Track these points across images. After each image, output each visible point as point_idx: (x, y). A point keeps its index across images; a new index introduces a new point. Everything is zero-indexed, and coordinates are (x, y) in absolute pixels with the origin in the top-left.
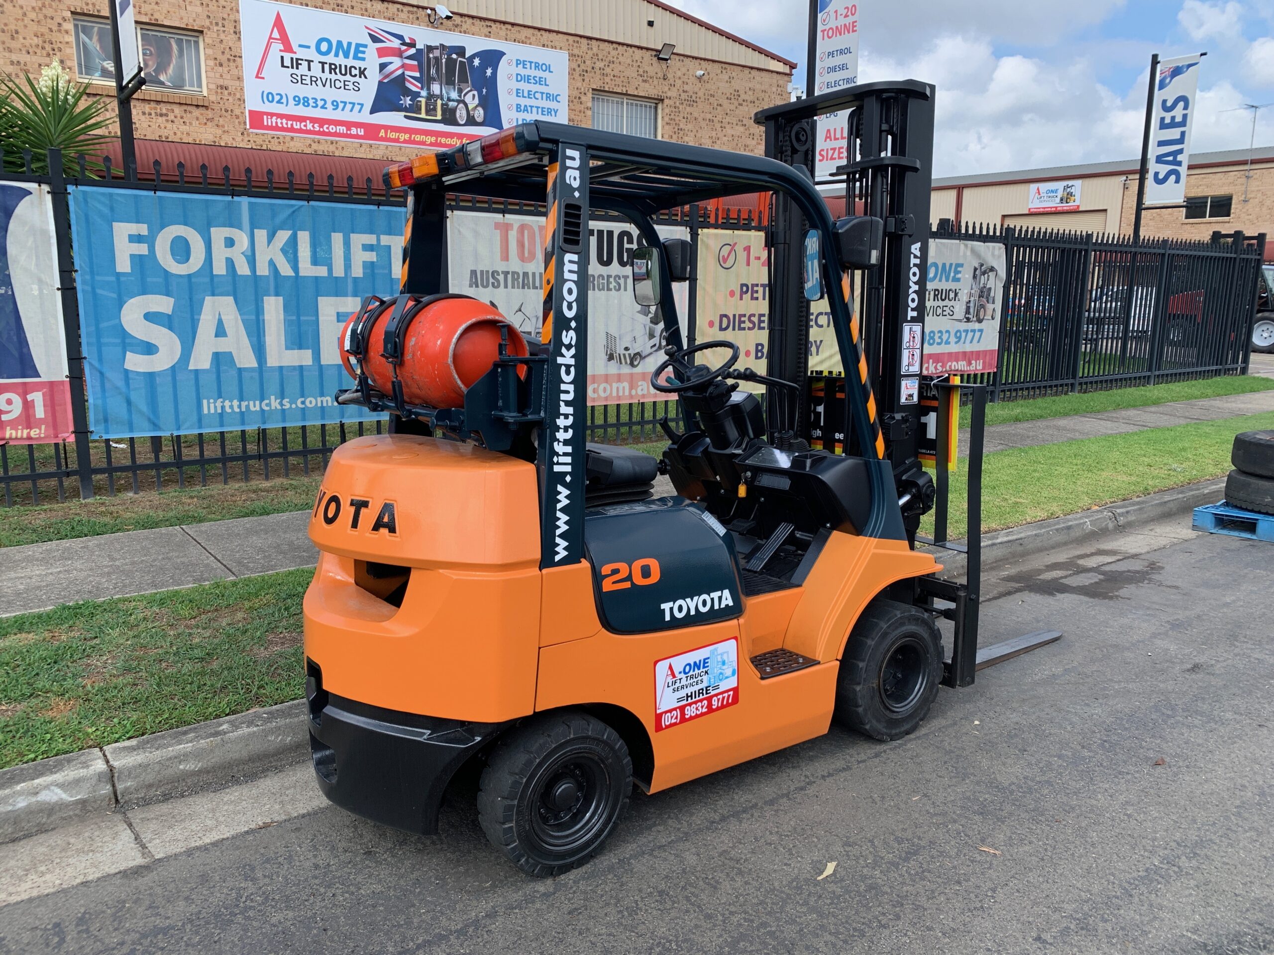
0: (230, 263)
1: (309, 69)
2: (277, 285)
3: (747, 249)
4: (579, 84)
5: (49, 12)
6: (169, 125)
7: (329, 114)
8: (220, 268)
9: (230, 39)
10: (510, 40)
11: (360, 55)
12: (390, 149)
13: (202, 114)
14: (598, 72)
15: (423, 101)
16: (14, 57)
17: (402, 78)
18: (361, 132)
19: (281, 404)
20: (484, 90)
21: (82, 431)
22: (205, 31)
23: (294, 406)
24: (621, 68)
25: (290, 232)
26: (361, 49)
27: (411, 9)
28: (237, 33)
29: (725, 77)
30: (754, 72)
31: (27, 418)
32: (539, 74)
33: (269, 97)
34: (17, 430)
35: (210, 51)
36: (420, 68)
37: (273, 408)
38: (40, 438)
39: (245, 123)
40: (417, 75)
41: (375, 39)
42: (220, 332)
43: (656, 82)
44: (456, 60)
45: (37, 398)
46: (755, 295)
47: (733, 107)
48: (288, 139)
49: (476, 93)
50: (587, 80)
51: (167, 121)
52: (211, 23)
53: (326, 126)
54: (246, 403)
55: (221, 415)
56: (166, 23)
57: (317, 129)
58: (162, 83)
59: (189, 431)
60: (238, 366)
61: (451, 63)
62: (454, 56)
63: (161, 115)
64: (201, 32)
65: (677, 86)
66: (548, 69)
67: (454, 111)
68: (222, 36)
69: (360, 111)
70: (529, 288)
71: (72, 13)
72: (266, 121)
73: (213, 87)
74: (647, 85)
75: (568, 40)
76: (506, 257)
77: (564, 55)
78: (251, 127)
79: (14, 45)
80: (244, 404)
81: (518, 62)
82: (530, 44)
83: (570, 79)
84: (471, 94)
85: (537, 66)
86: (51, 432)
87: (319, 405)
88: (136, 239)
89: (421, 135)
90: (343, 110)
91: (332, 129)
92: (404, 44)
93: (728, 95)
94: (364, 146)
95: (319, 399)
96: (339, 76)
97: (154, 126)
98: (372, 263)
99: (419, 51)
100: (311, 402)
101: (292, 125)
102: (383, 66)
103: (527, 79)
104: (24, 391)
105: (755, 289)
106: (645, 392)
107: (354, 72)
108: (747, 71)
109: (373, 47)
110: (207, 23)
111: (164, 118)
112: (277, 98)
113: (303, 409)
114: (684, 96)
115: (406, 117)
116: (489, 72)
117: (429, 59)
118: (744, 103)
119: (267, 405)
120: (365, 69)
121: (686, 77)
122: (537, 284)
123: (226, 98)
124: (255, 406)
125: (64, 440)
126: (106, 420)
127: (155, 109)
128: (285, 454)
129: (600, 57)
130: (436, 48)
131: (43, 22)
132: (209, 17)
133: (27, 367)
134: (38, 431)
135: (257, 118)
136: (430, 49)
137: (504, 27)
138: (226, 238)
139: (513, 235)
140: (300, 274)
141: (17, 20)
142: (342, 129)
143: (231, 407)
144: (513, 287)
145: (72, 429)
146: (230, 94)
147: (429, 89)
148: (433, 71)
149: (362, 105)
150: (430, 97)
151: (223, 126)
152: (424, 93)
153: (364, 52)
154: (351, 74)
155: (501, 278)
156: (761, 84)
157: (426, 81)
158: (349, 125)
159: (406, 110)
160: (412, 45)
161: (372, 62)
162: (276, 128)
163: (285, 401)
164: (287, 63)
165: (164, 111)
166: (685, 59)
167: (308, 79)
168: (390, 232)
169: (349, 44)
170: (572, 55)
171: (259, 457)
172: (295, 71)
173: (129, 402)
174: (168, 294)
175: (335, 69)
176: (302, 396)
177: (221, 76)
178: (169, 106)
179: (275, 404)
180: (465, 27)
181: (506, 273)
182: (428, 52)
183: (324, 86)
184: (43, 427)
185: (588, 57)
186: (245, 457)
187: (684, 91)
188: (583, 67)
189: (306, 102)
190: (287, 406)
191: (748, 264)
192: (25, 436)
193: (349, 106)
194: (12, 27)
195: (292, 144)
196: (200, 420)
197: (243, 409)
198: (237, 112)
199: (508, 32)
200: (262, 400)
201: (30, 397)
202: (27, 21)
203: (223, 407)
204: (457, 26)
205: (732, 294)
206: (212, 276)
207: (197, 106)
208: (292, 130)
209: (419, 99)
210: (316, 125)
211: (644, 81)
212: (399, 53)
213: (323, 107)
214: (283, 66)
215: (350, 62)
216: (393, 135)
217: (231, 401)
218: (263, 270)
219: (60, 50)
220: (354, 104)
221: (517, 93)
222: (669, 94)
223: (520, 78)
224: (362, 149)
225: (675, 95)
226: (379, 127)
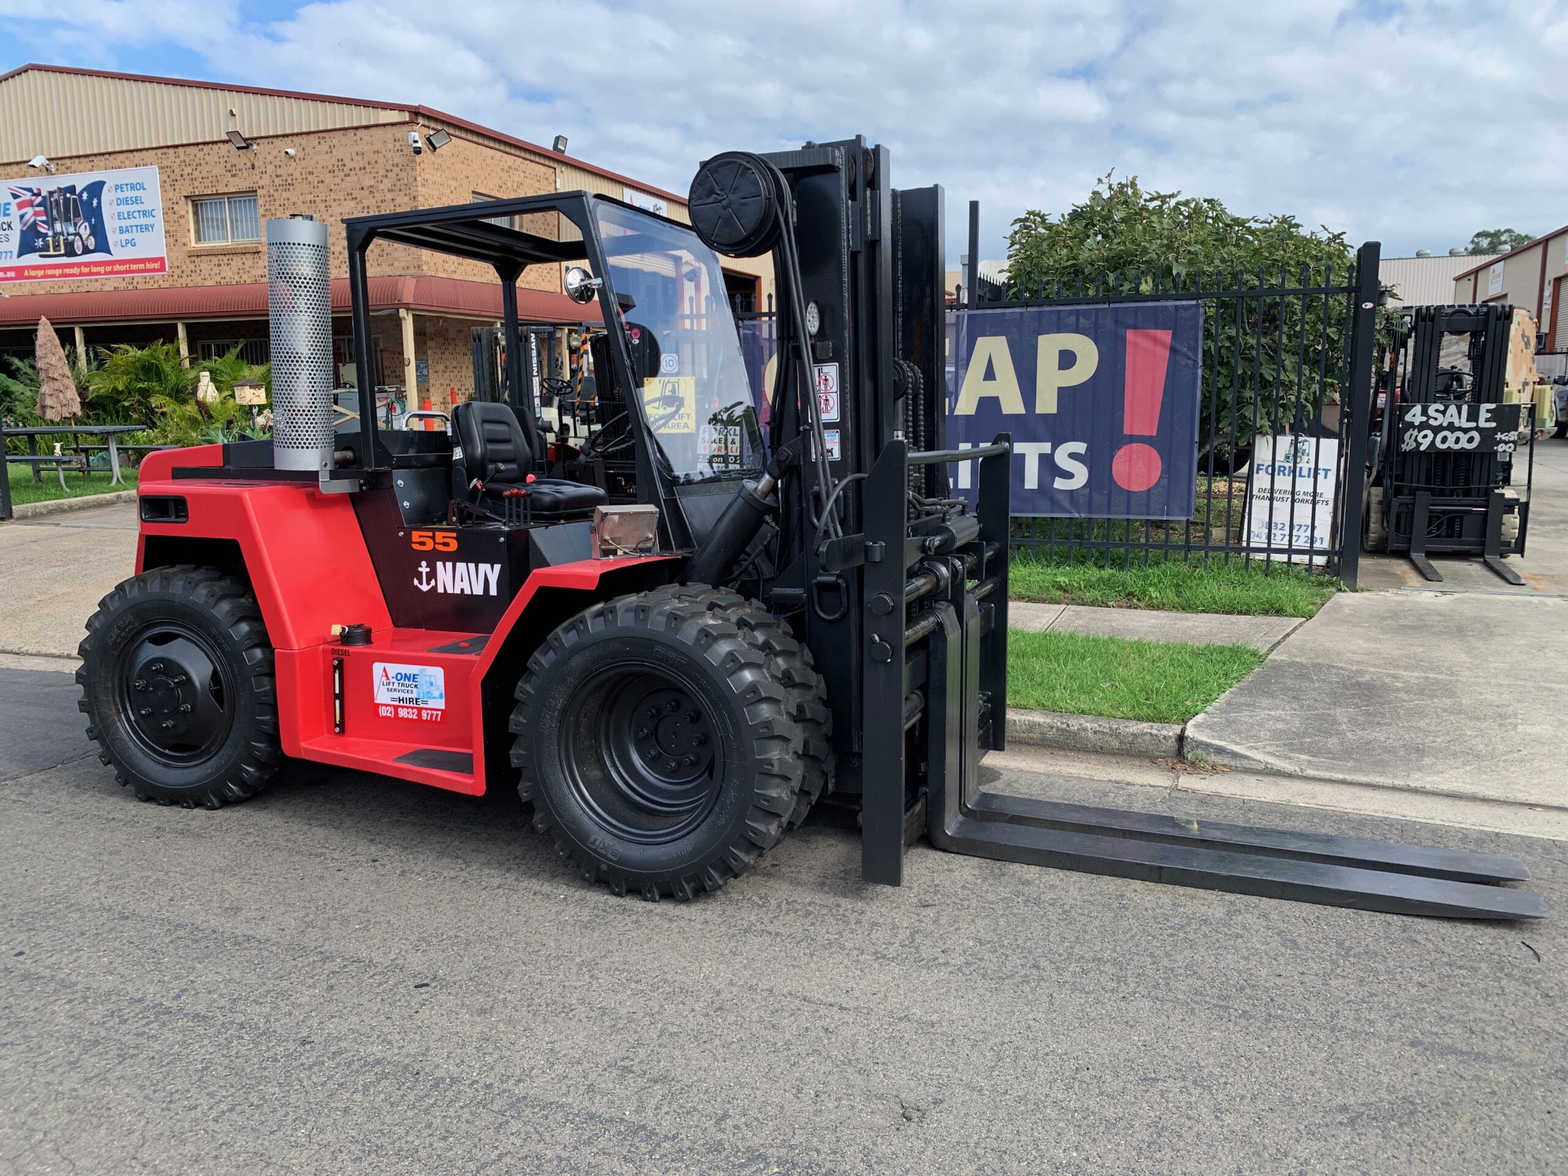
4: (171, 195)
10: (107, 169)
11: (7, 212)
12: (35, 284)
18: (12, 274)
24: (208, 168)
29: (325, 147)
30: (360, 133)
32: (134, 194)
36: (46, 213)
40: (44, 218)
41: (15, 196)
43: (245, 173)
47: (338, 180)
50: (177, 188)
65: (269, 172)
66: (142, 187)
74: (236, 179)
77: (156, 169)
81: (117, 187)
82: (124, 167)
83: (162, 192)
85: (133, 187)
89: (54, 269)
92: (34, 195)
93: (330, 168)
94: (18, 286)
99: (44, 198)
102: (22, 217)
103: (126, 201)
107: (4, 226)
108: (351, 133)
114: (278, 181)
115: (41, 256)
116: (95, 202)
118: (352, 173)
120: (10, 222)
129: (188, 162)
149: (12, 252)
150: (55, 235)
153: (7, 209)
154: (3, 229)
157: (50, 223)
158: (5, 270)
160: (39, 194)
166: (275, 140)
170: (161, 168)
180: (75, 167)
185: (175, 166)
187: (277, 176)
188: (173, 177)
193: (4, 255)
199: (105, 162)
204: (68, 168)
211: (233, 176)
215: (2, 219)
216: (33, 273)
220: (7, 252)
221: (120, 216)
222: (261, 183)
223: (119, 202)
224: (15, 289)
225: (267, 182)
226: (23, 268)
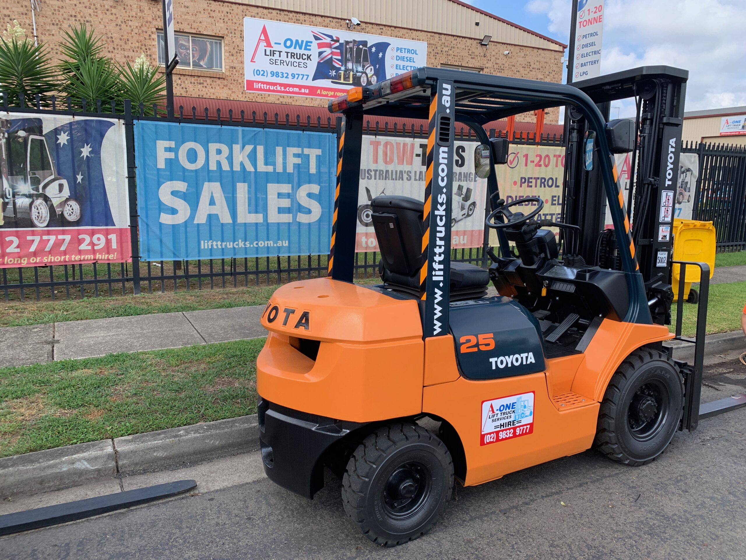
0: (219, 164)
1: (280, 56)
2: (244, 175)
3: (526, 156)
4: (433, 61)
5: (144, 29)
6: (204, 89)
7: (290, 81)
8: (213, 167)
9: (237, 41)
10: (393, 37)
11: (308, 47)
12: (323, 100)
13: (221, 83)
14: (445, 53)
15: (342, 72)
16: (126, 54)
17: (331, 59)
18: (307, 91)
19: (245, 245)
20: (377, 66)
21: (136, 256)
22: (225, 36)
23: (252, 246)
24: (458, 51)
25: (253, 146)
26: (309, 44)
27: (337, 20)
28: (242, 37)
29: (522, 54)
30: (540, 51)
31: (108, 248)
32: (410, 55)
33: (257, 72)
34: (102, 255)
35: (227, 48)
36: (341, 54)
37: (240, 246)
38: (114, 260)
39: (244, 87)
40: (340, 58)
41: (317, 38)
42: (212, 202)
43: (479, 58)
44: (362, 49)
45: (113, 237)
46: (530, 184)
47: (526, 72)
48: (267, 96)
49: (372, 67)
50: (438, 58)
51: (203, 87)
52: (228, 32)
53: (288, 88)
54: (225, 243)
55: (211, 250)
56: (205, 33)
57: (283, 90)
58: (201, 66)
59: (193, 258)
60: (221, 222)
61: (359, 50)
62: (361, 46)
63: (200, 84)
64: (223, 37)
65: (492, 60)
66: (415, 52)
67: (359, 78)
68: (234, 39)
69: (307, 79)
70: (389, 179)
71: (157, 29)
72: (256, 86)
73: (228, 67)
74: (474, 60)
75: (427, 35)
76: (376, 161)
77: (425, 44)
78: (247, 89)
79: (127, 47)
80: (224, 244)
81: (398, 49)
82: (405, 38)
83: (427, 58)
84: (370, 68)
85: (409, 51)
86: (120, 257)
87: (266, 245)
88: (169, 150)
89: (340, 92)
90: (297, 78)
91: (291, 89)
92: (333, 40)
93: (524, 65)
94: (308, 99)
95: (266, 242)
96: (296, 60)
97: (196, 90)
98: (299, 164)
99: (341, 44)
100: (261, 244)
101: (269, 88)
102: (320, 53)
103: (403, 59)
104: (107, 233)
105: (530, 180)
106: (457, 243)
107: (304, 57)
108: (536, 50)
109: (315, 43)
110: (226, 32)
111: (202, 85)
112: (262, 73)
113: (257, 248)
114: (496, 66)
115: (332, 82)
116: (381, 55)
117: (346, 48)
118: (534, 70)
119: (237, 245)
120: (310, 55)
121: (498, 55)
122: (394, 177)
123: (234, 73)
124: (230, 245)
125: (126, 261)
126: (149, 251)
127: (197, 80)
128: (246, 273)
129: (446, 44)
130: (351, 42)
131: (142, 35)
132: (227, 29)
133: (108, 220)
134: (113, 256)
135: (250, 84)
136: (347, 43)
137: (390, 29)
138: (217, 149)
139: (381, 149)
140: (258, 170)
141: (128, 33)
142: (296, 90)
143: (217, 245)
144: (380, 179)
145: (130, 255)
146: (236, 71)
147: (346, 66)
148: (348, 56)
149: (308, 76)
150: (346, 70)
151: (232, 89)
152: (343, 68)
153: (310, 46)
154: (302, 58)
155: (373, 173)
156: (544, 58)
157: (344, 61)
158: (300, 87)
159: (332, 78)
160: (337, 41)
161: (314, 51)
162: (261, 90)
163: (247, 243)
164: (268, 53)
165: (202, 81)
166: (497, 44)
167: (279, 61)
168: (309, 147)
169: (302, 41)
170: (429, 44)
171: (231, 274)
172: (272, 57)
173: (161, 241)
174: (184, 181)
175: (294, 56)
176: (257, 240)
177: (233, 61)
178: (204, 79)
179: (241, 244)
180: (367, 29)
181: (376, 171)
182: (346, 45)
183: (288, 65)
184: (116, 253)
185: (439, 45)
186: (223, 274)
187: (496, 64)
188: (435, 51)
189: (277, 74)
190: (248, 246)
191: (526, 165)
192: (106, 258)
193: (301, 77)
194: (125, 37)
195: (269, 98)
196: (199, 252)
197: (223, 247)
198: (240, 81)
199: (393, 32)
200: (234, 242)
201: (109, 237)
202: (133, 34)
203: (212, 245)
204: (363, 29)
205: (515, 183)
206: (209, 171)
207: (219, 78)
208: (269, 90)
209: (340, 72)
210: (282, 88)
211: (472, 58)
212: (329, 46)
213: (286, 77)
214: (266, 55)
215: (302, 51)
216: (324, 93)
217: (217, 242)
218: (237, 168)
219: (150, 49)
220: (303, 75)
221: (397, 67)
222: (487, 65)
223: (398, 58)
224: (307, 101)
225: (490, 66)
226: (317, 88)
